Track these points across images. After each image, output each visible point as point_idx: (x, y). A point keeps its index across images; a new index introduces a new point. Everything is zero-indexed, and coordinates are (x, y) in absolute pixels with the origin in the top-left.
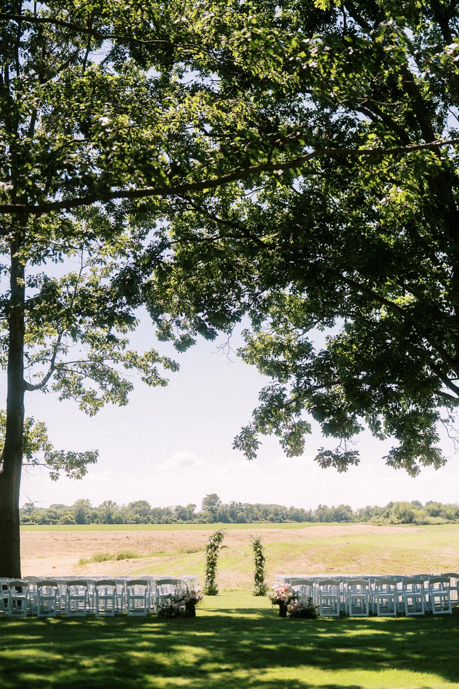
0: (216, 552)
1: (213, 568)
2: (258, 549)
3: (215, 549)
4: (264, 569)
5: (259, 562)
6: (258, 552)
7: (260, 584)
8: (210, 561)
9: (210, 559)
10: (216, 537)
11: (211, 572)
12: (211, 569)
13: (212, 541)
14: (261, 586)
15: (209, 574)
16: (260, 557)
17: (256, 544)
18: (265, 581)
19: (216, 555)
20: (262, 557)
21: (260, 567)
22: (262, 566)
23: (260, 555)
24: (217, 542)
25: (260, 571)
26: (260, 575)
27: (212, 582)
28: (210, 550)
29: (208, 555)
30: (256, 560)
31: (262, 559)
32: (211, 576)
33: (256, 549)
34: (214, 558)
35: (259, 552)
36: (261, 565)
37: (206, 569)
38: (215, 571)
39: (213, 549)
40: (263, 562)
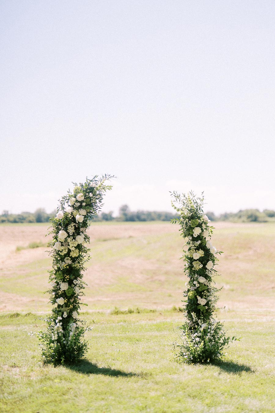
0: (80, 239)
1: (70, 283)
2: (197, 232)
3: (77, 231)
4: (212, 285)
5: (198, 266)
6: (194, 239)
7: (204, 326)
8: (63, 265)
9: (62, 259)
10: (80, 197)
11: (64, 295)
12: (64, 287)
13: (69, 209)
14: (205, 332)
15: (61, 301)
16: (201, 253)
17: (192, 218)
18: (215, 318)
19: (79, 247)
20: (207, 252)
21: (202, 280)
22: (206, 277)
23: (203, 247)
24: (83, 212)
25: (202, 291)
26: (202, 301)
27: (66, 322)
28: (62, 235)
29: (57, 246)
30: (191, 260)
31: (207, 257)
32: (66, 305)
33: (189, 231)
34: (74, 254)
35: (200, 237)
36: (203, 273)
37: (51, 285)
38: (77, 290)
39: (71, 229)
40: (209, 265)
